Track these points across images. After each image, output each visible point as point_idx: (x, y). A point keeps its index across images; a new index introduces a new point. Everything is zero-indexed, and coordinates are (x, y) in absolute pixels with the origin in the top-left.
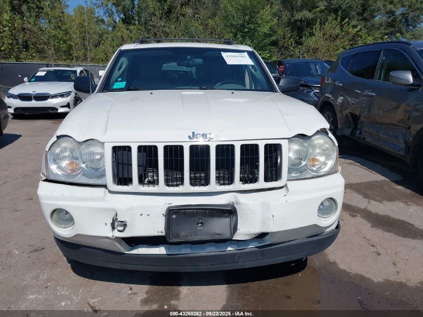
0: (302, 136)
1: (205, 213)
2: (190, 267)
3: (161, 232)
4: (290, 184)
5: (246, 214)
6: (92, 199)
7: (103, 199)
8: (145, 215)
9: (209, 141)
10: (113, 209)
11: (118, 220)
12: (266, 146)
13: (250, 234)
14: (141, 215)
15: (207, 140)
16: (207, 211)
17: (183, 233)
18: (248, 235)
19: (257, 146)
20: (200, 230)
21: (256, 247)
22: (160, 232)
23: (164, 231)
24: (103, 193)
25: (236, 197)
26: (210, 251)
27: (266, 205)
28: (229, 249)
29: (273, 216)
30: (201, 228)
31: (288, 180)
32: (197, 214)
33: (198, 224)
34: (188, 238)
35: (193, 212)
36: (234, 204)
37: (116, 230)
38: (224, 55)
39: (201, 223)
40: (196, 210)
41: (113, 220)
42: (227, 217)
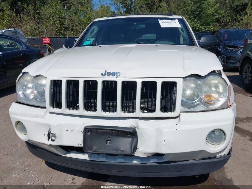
0: (197, 76)
1: (113, 133)
2: (106, 171)
3: (81, 144)
4: (182, 115)
5: (144, 136)
6: (37, 116)
7: (43, 117)
8: (69, 131)
9: (117, 77)
10: (48, 125)
11: (51, 133)
12: (163, 83)
13: (147, 153)
14: (67, 130)
15: (115, 77)
16: (114, 131)
17: (95, 147)
18: (145, 154)
19: (155, 83)
20: (109, 146)
21: (155, 163)
22: (79, 144)
23: (82, 144)
24: (44, 112)
25: (137, 123)
26: (120, 161)
27: (159, 131)
28: (134, 162)
29: (164, 141)
30: (110, 144)
31: (181, 112)
32: (107, 133)
33: (107, 141)
34: (99, 151)
35: (103, 132)
36: (135, 128)
37: (50, 140)
38: (160, 21)
39: (110, 141)
40: (105, 130)
41: (49, 132)
42: (130, 137)
